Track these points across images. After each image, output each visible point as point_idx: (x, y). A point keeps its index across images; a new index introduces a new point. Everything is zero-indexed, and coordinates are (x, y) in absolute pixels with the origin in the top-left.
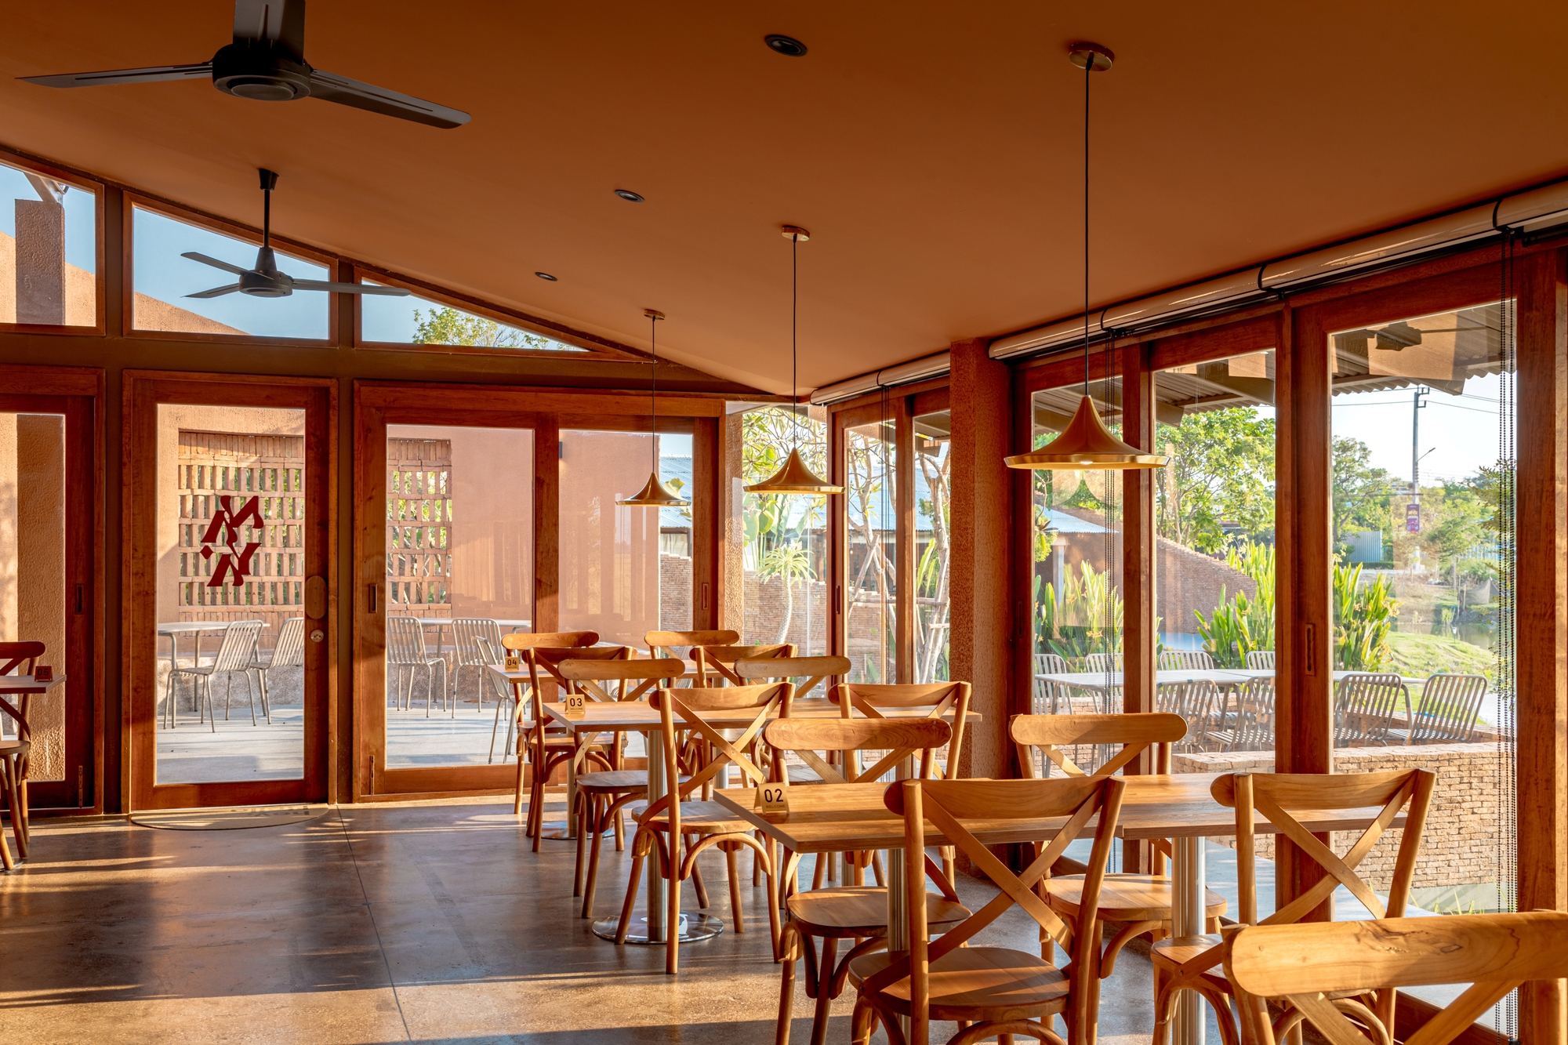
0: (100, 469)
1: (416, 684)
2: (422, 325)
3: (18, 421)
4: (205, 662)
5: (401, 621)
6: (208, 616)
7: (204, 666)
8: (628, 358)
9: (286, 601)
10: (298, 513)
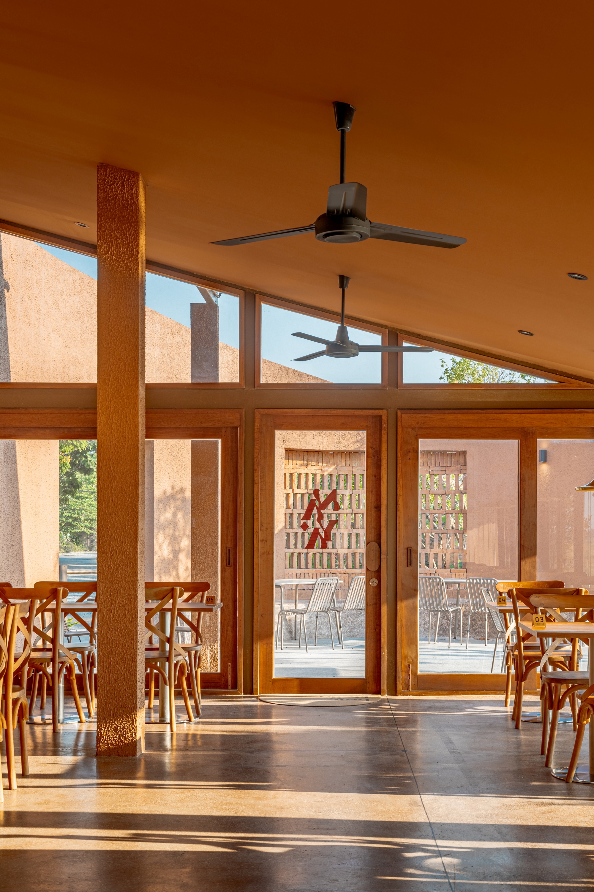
0: (241, 473)
1: (442, 625)
2: (446, 370)
3: (192, 445)
4: (301, 606)
5: (431, 580)
6: (303, 575)
7: (300, 608)
8: (588, 386)
9: (354, 567)
10: (361, 507)
